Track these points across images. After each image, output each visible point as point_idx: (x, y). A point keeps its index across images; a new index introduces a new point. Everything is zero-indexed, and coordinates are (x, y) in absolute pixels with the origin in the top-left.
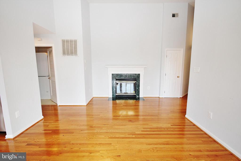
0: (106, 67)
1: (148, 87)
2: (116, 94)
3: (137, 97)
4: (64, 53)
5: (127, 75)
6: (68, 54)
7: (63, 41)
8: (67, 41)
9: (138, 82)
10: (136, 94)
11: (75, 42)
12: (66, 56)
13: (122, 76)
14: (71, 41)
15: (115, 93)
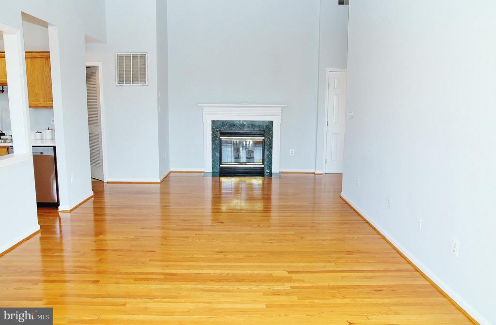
0: (198, 105)
1: (291, 150)
2: (221, 166)
3: (267, 172)
4: (121, 80)
5: (245, 123)
6: (128, 81)
7: (120, 57)
8: (128, 57)
9: (269, 138)
10: (263, 166)
11: (143, 58)
12: (124, 84)
13: (234, 125)
14: (135, 57)
15: (218, 163)
